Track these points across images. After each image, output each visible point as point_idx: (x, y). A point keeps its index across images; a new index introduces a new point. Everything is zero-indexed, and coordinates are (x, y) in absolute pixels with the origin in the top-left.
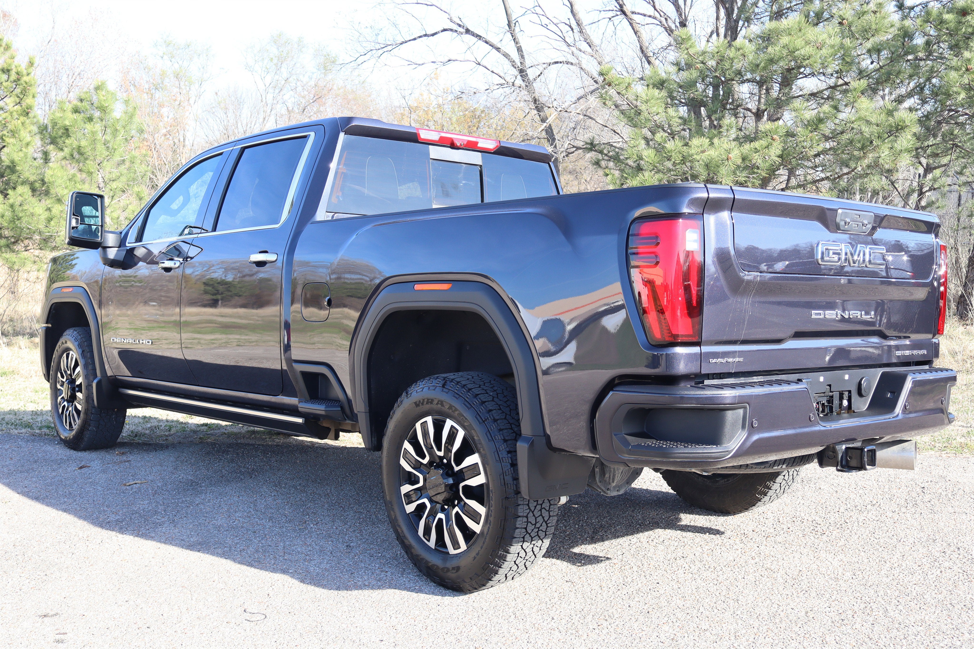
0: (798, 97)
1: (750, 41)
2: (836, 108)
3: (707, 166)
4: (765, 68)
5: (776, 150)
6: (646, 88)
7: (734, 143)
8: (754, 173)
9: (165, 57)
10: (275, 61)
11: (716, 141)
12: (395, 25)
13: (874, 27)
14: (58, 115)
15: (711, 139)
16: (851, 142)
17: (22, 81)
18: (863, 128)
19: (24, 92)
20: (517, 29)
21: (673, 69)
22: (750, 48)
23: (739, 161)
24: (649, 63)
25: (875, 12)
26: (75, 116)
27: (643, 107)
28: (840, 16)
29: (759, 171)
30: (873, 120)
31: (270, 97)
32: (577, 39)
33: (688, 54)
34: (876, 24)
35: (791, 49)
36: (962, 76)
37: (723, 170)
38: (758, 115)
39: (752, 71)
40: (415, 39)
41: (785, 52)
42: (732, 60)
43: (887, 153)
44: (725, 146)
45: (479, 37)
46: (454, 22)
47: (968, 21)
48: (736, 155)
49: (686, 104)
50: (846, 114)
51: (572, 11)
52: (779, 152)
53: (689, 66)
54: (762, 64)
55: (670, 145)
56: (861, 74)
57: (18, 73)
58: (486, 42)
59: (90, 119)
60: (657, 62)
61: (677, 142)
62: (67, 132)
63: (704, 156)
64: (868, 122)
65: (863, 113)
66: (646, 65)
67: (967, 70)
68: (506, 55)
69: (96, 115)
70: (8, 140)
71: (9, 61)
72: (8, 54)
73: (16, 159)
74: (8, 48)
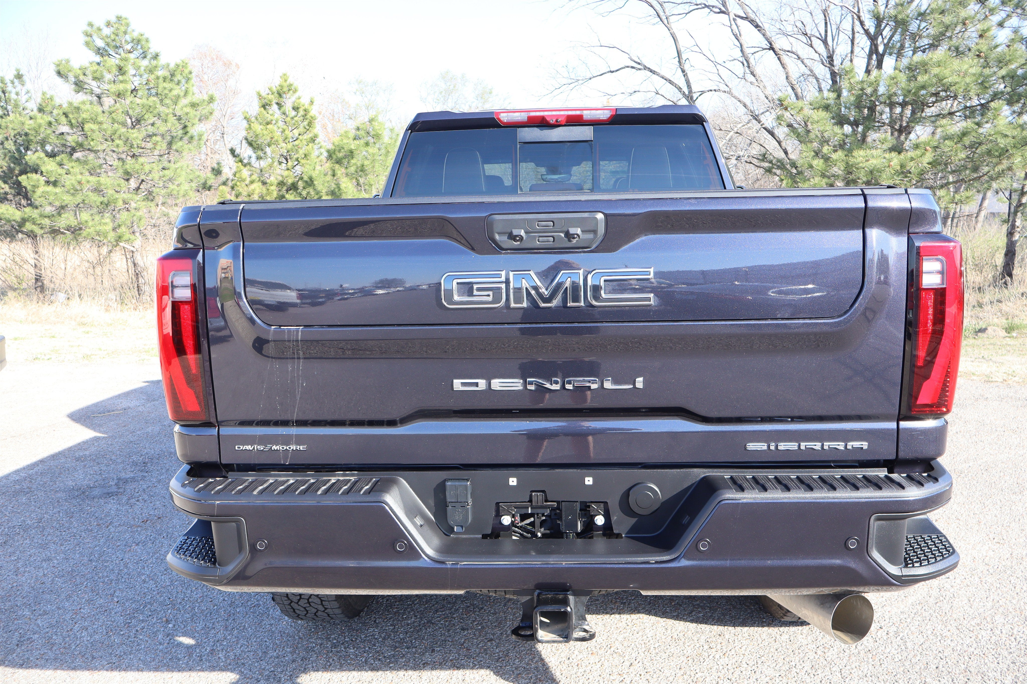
2: (978, 123)
5: (928, 157)
7: (894, 154)
8: (907, 177)
9: (358, 93)
10: (444, 93)
12: (585, 64)
13: (1007, 58)
14: (343, 142)
16: (989, 151)
17: (308, 116)
18: (1000, 140)
19: (310, 124)
22: (904, 76)
25: (1008, 46)
26: (357, 142)
27: (814, 126)
28: (978, 50)
29: (911, 176)
33: (849, 83)
34: (1010, 56)
37: (883, 175)
39: (904, 96)
40: (601, 75)
42: (888, 87)
44: (887, 156)
45: (655, 73)
46: (634, 61)
48: (895, 163)
51: (742, 51)
52: (929, 160)
54: (914, 90)
55: (834, 156)
57: (305, 110)
58: (661, 77)
59: (367, 144)
62: (351, 154)
63: (868, 164)
69: (371, 140)
70: (303, 161)
71: (298, 101)
72: (297, 95)
73: (314, 176)
74: (295, 91)
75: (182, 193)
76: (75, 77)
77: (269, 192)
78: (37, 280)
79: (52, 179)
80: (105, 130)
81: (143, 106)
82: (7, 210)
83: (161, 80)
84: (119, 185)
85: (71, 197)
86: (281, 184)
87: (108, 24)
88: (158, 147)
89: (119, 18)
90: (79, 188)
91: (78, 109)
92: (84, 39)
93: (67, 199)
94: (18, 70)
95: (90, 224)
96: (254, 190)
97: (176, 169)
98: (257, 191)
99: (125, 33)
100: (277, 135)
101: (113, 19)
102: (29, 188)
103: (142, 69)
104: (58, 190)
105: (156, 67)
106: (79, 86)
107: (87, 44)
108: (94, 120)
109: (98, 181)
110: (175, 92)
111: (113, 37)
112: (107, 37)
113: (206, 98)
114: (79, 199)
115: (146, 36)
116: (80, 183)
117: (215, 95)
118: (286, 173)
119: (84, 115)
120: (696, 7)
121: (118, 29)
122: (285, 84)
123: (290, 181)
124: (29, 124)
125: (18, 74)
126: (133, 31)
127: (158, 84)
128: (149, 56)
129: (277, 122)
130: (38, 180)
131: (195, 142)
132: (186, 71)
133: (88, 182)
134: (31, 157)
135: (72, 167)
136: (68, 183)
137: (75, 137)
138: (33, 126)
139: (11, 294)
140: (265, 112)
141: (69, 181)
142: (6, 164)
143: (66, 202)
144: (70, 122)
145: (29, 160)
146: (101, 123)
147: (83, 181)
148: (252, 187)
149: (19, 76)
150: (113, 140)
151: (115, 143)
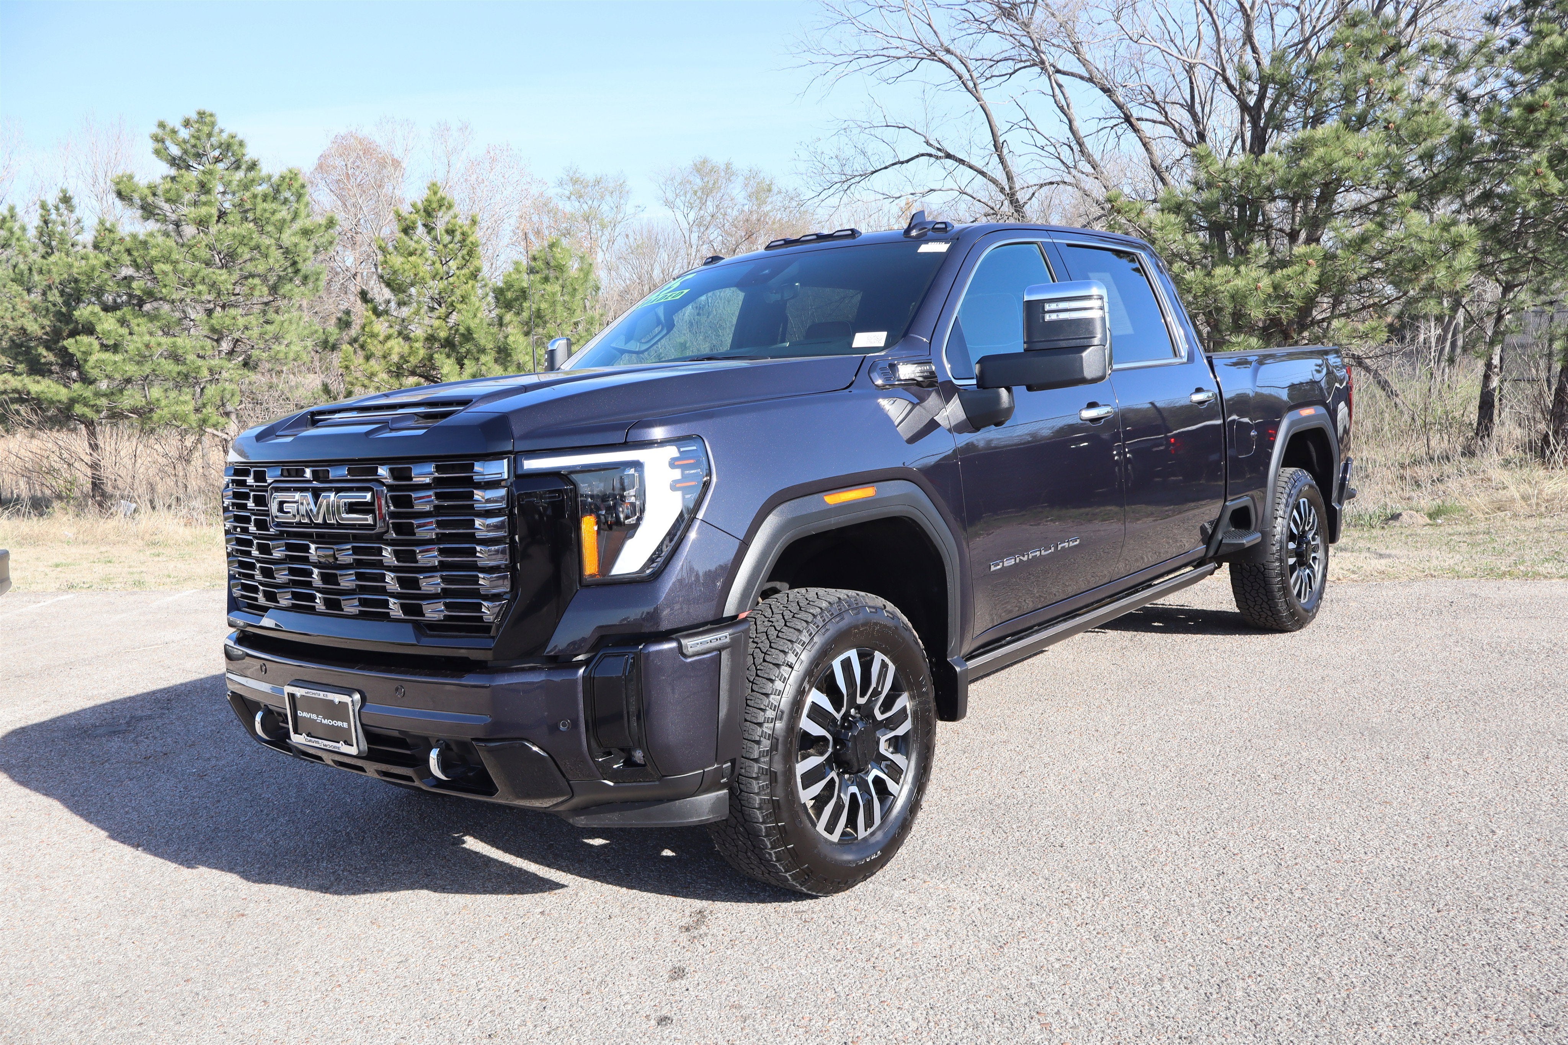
0: (1339, 213)
1: (1280, 153)
2: (1381, 225)
3: (1233, 297)
4: (1297, 184)
5: (1313, 274)
6: (1160, 213)
7: (1262, 272)
8: (1288, 303)
10: (699, 193)
11: (1243, 268)
12: (864, 153)
13: (1425, 129)
14: (514, 276)
15: (1237, 267)
16: (1400, 262)
17: (468, 242)
18: (1415, 246)
19: (470, 253)
20: (1005, 151)
21: (1190, 188)
22: (1279, 161)
23: (1270, 290)
24: (1162, 180)
25: (1427, 113)
26: (532, 277)
27: (1158, 235)
28: (1386, 120)
30: (1426, 236)
31: (695, 236)
32: (1077, 159)
33: (1207, 172)
34: (1429, 126)
35: (1328, 160)
36: (1530, 181)
37: (1251, 302)
38: (1293, 236)
39: (1282, 188)
40: (886, 168)
41: (1320, 165)
42: (1259, 176)
43: (1443, 273)
44: (1254, 274)
45: (962, 162)
46: (931, 145)
47: (1536, 118)
48: (1265, 283)
49: (1206, 228)
50: (1394, 232)
51: (1071, 128)
52: (1316, 278)
53: (1210, 185)
54: (1295, 180)
55: (1189, 276)
56: (1412, 184)
57: (463, 234)
58: (971, 167)
59: (546, 279)
60: (1172, 182)
61: (1198, 271)
62: (523, 294)
63: (1228, 286)
64: (1421, 240)
65: (1414, 229)
66: (1160, 185)
67: (1536, 174)
68: (994, 181)
69: (552, 274)
70: (459, 306)
71: (453, 221)
72: (451, 213)
73: (472, 326)
74: (450, 207)
75: (291, 355)
76: (142, 199)
77: (412, 352)
78: (94, 484)
79: (111, 342)
80: (183, 272)
81: (234, 236)
82: (49, 387)
83: (259, 200)
84: (203, 348)
85: (137, 367)
86: (431, 339)
87: (187, 123)
88: (257, 293)
89: (201, 114)
90: (147, 354)
91: (145, 243)
92: (151, 145)
93: (131, 369)
94: (64, 191)
95: (163, 403)
96: (390, 349)
97: (283, 323)
98: (396, 350)
99: (210, 135)
100: (425, 269)
101: (194, 116)
102: (79, 355)
103: (235, 183)
104: (118, 357)
105: (253, 181)
106: (148, 211)
107: (157, 152)
108: (167, 259)
109: (174, 343)
110: (278, 216)
111: (193, 141)
112: (185, 142)
113: (323, 221)
114: (147, 369)
115: (240, 137)
116: (147, 346)
117: (336, 217)
118: (437, 323)
119: (153, 252)
120: (1023, 64)
121: (199, 130)
122: (434, 199)
123: (443, 334)
124: (79, 267)
125: (65, 196)
126: (222, 131)
127: (255, 205)
128: (244, 167)
129: (423, 251)
130: (91, 345)
131: (311, 285)
132: (296, 185)
133: (159, 344)
134: (84, 312)
135: (138, 325)
136: (131, 347)
137: (142, 283)
138: (84, 269)
139: (57, 505)
140: (405, 238)
141: (133, 344)
142: (49, 323)
143: (129, 374)
144: (135, 261)
145: (81, 316)
146: (177, 262)
147: (153, 344)
148: (389, 344)
149: (66, 200)
150: (194, 286)
151: (195, 290)
